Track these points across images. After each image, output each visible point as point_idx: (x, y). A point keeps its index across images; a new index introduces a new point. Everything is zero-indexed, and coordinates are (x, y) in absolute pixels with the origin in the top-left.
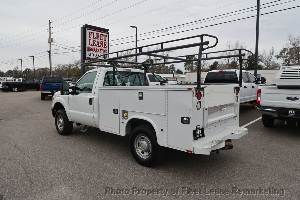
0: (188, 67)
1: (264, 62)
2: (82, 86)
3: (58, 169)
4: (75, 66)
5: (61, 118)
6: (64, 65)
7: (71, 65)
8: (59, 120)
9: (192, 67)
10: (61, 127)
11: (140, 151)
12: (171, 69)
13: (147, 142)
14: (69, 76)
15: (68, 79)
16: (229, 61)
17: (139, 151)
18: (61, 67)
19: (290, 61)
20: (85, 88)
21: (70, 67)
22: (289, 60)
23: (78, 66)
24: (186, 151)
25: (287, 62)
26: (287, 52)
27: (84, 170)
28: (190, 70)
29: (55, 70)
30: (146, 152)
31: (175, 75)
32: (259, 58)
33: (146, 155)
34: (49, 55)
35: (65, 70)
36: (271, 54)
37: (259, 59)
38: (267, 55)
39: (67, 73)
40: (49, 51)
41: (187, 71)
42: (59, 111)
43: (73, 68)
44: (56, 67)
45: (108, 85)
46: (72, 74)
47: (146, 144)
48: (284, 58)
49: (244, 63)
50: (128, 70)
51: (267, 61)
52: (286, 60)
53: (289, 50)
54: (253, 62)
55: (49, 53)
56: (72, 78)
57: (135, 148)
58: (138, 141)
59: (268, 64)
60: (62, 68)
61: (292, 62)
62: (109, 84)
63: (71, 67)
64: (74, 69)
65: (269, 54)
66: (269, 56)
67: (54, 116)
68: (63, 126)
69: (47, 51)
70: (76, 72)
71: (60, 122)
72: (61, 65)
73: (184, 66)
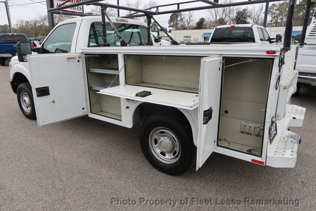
0: (172, 24)
1: (253, 19)
2: (53, 46)
3: (26, 193)
4: (42, 23)
5: (26, 95)
6: (28, 21)
7: (37, 21)
8: (22, 98)
9: (177, 24)
10: (28, 108)
11: (159, 151)
12: (154, 26)
13: (172, 139)
14: (36, 35)
15: (34, 38)
16: (216, 17)
17: (156, 151)
18: (24, 24)
19: (279, 18)
20: (57, 49)
21: (35, 24)
22: (277, 17)
23: (45, 22)
24: (251, 161)
25: (275, 19)
26: (275, 8)
27: (71, 190)
28: (175, 28)
29: (18, 27)
30: (170, 154)
31: (160, 34)
32: (248, 14)
33: (170, 158)
34: (5, 8)
35: (30, 28)
36: (260, 10)
37: (248, 16)
38: (256, 10)
39: (32, 31)
40: (5, 2)
41: (171, 28)
42: (21, 85)
43: (39, 25)
44: (17, 23)
45: (95, 44)
46: (39, 33)
47: (170, 142)
48: (272, 15)
49: (232, 20)
50: (124, 21)
51: (256, 17)
52: (274, 17)
53: (278, 6)
54: (241, 19)
55: (6, 5)
56: (40, 37)
57: (150, 146)
58: (155, 137)
59: (256, 21)
60: (26, 25)
61: (280, 19)
62: (97, 42)
63: (37, 24)
64: (40, 27)
65: (258, 9)
66: (258, 12)
67: (15, 92)
68: (30, 106)
69: (3, 2)
70: (43, 30)
71: (25, 100)
72: (24, 22)
73: (168, 23)
